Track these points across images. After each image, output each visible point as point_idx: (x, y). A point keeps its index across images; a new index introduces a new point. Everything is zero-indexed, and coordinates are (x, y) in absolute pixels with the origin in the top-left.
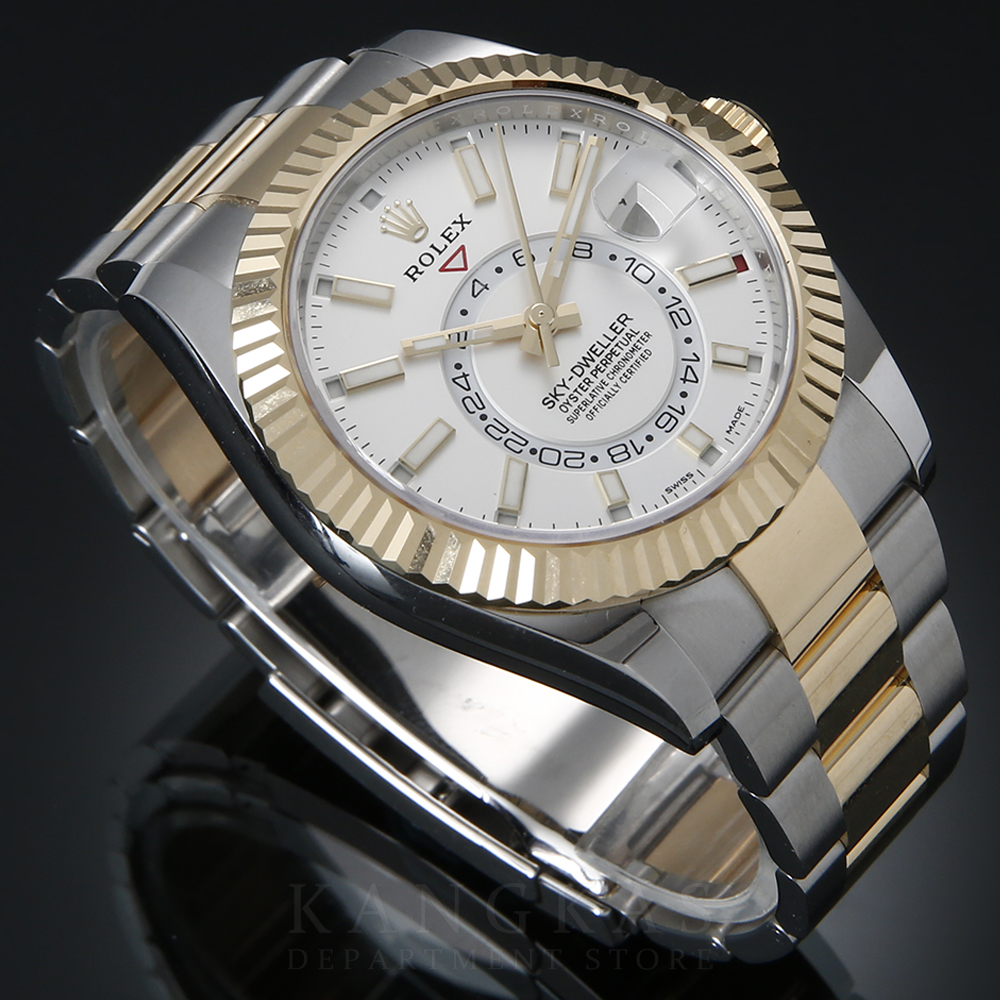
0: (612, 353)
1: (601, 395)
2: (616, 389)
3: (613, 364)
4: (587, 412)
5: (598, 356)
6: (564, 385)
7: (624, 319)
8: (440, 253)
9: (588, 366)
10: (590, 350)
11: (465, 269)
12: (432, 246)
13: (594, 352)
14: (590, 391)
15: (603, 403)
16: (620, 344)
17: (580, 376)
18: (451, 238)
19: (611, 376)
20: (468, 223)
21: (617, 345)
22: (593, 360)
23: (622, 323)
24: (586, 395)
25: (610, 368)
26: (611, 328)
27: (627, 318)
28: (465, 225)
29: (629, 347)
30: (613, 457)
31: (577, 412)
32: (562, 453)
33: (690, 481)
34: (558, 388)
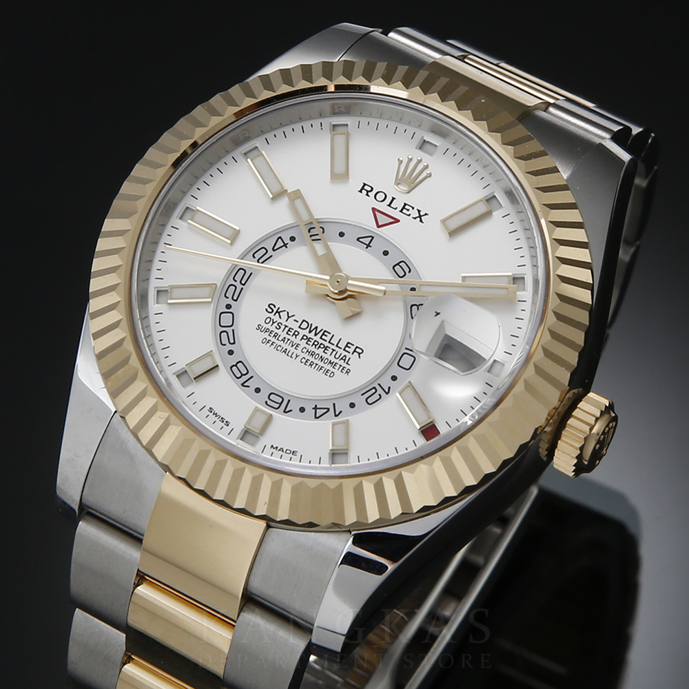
0: (326, 348)
1: (285, 346)
2: (294, 356)
3: (315, 350)
4: (269, 338)
5: (321, 338)
6: (289, 317)
7: (359, 351)
8: (389, 205)
9: (310, 332)
10: (325, 331)
11: (379, 226)
12: (393, 199)
13: (323, 334)
14: (288, 337)
15: (279, 348)
16: (334, 353)
17: (300, 327)
18: (404, 211)
19: (305, 350)
20: (421, 221)
21: (333, 350)
22: (316, 335)
23: (355, 351)
24: (283, 335)
25: (312, 349)
26: (348, 343)
27: (359, 354)
28: (419, 219)
29: (333, 360)
30: (236, 365)
31: (267, 330)
32: (232, 328)
33: (223, 424)
34: (286, 313)
